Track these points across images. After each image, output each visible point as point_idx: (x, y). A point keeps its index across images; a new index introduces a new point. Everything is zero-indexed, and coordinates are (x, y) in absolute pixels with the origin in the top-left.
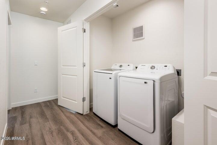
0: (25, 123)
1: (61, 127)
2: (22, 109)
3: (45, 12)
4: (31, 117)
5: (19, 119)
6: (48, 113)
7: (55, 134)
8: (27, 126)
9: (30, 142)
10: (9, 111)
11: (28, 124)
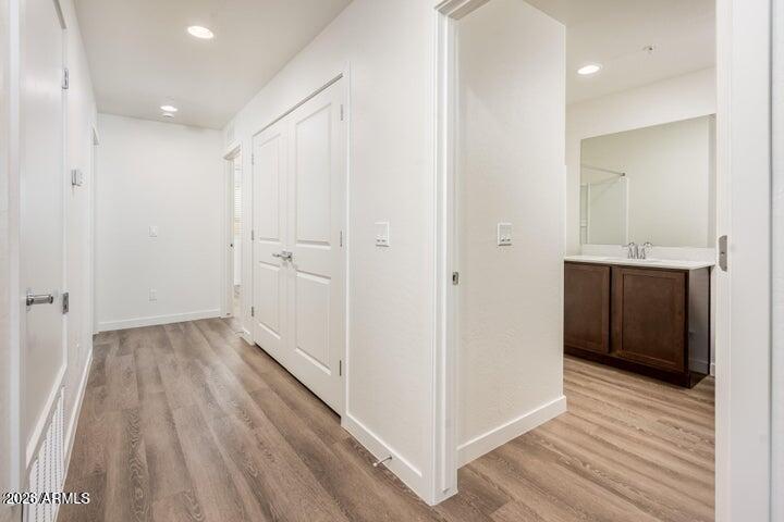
0: (127, 354)
1: (197, 360)
2: (122, 335)
3: (173, 113)
4: (139, 346)
5: (115, 348)
6: (175, 341)
7: (180, 368)
8: (130, 357)
9: (134, 375)
10: (94, 336)
11: (132, 355)
